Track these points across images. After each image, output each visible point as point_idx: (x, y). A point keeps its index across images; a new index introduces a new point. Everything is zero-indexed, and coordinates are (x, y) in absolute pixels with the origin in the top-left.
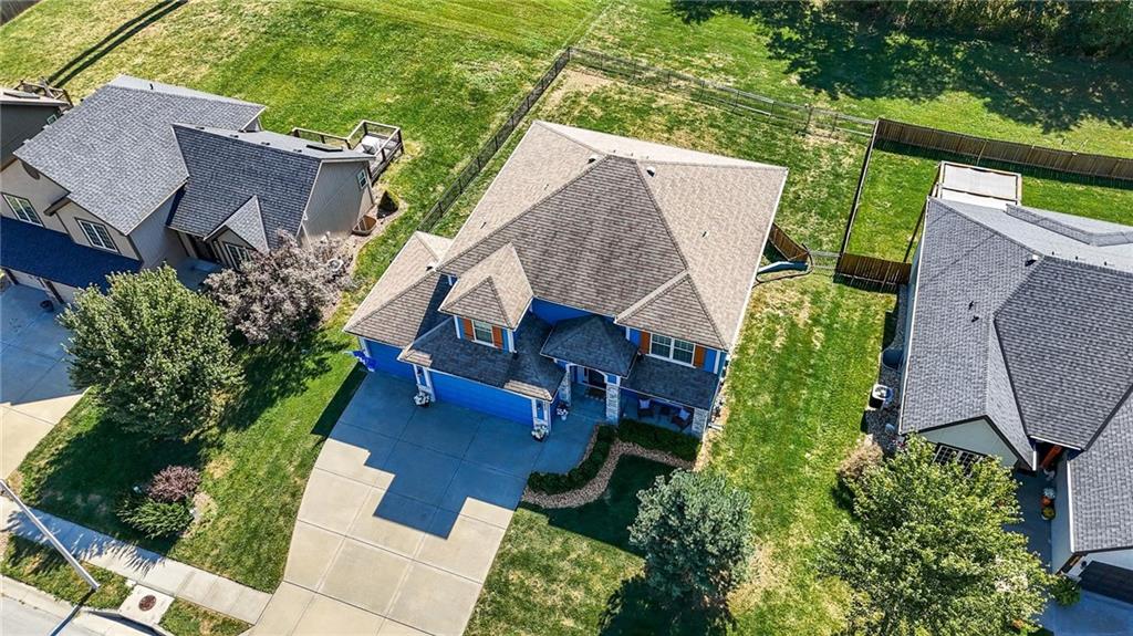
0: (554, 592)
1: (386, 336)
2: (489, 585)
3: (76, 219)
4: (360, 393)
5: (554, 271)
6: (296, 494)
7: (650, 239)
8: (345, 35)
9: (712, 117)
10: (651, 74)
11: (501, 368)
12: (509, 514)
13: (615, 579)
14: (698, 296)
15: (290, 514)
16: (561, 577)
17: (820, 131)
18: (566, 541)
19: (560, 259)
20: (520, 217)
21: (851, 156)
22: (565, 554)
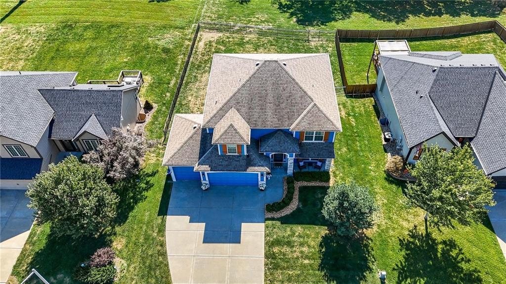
0: (295, 251)
1: (184, 162)
2: (267, 257)
3: (3, 145)
4: (173, 192)
5: (256, 115)
6: (163, 245)
7: (294, 92)
8: (89, 34)
9: (269, 41)
10: (237, 28)
11: (243, 163)
12: (262, 225)
13: (318, 238)
14: (321, 112)
15: (164, 254)
16: (296, 244)
17: (314, 39)
18: (291, 229)
19: (257, 110)
20: (234, 95)
21: (330, 47)
22: (293, 234)
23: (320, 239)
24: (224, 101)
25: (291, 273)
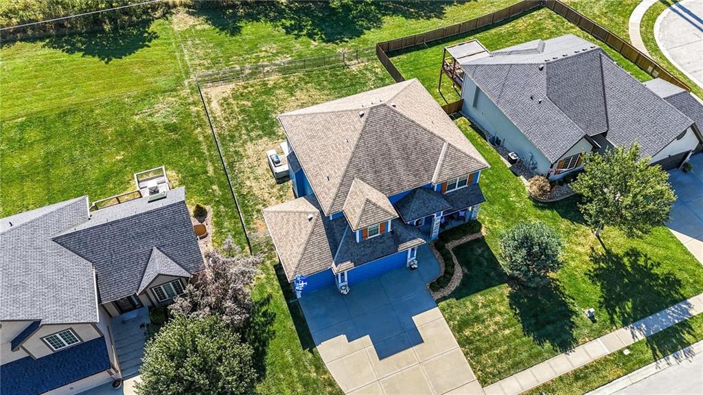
0: (489, 326)
1: (316, 267)
2: (461, 344)
3: (42, 339)
5: (387, 179)
6: (331, 383)
7: (419, 137)
9: (301, 79)
10: (247, 71)
11: (390, 242)
13: (504, 300)
14: (459, 151)
16: (485, 317)
17: (353, 62)
18: (471, 302)
19: (385, 171)
20: (350, 162)
21: (377, 67)
22: (476, 307)
23: (507, 300)
24: (341, 173)
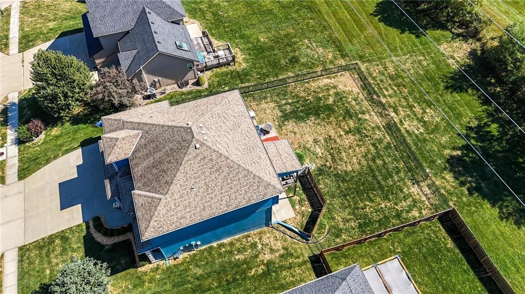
0: (57, 259)
2: (50, 237)
5: (140, 154)
6: (55, 158)
9: (380, 140)
10: (383, 100)
12: (80, 221)
14: (156, 210)
15: (48, 161)
16: (64, 257)
17: (426, 189)
20: (153, 125)
22: (74, 250)
25: (37, 262)
